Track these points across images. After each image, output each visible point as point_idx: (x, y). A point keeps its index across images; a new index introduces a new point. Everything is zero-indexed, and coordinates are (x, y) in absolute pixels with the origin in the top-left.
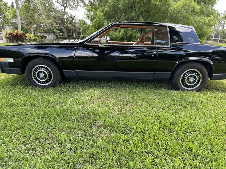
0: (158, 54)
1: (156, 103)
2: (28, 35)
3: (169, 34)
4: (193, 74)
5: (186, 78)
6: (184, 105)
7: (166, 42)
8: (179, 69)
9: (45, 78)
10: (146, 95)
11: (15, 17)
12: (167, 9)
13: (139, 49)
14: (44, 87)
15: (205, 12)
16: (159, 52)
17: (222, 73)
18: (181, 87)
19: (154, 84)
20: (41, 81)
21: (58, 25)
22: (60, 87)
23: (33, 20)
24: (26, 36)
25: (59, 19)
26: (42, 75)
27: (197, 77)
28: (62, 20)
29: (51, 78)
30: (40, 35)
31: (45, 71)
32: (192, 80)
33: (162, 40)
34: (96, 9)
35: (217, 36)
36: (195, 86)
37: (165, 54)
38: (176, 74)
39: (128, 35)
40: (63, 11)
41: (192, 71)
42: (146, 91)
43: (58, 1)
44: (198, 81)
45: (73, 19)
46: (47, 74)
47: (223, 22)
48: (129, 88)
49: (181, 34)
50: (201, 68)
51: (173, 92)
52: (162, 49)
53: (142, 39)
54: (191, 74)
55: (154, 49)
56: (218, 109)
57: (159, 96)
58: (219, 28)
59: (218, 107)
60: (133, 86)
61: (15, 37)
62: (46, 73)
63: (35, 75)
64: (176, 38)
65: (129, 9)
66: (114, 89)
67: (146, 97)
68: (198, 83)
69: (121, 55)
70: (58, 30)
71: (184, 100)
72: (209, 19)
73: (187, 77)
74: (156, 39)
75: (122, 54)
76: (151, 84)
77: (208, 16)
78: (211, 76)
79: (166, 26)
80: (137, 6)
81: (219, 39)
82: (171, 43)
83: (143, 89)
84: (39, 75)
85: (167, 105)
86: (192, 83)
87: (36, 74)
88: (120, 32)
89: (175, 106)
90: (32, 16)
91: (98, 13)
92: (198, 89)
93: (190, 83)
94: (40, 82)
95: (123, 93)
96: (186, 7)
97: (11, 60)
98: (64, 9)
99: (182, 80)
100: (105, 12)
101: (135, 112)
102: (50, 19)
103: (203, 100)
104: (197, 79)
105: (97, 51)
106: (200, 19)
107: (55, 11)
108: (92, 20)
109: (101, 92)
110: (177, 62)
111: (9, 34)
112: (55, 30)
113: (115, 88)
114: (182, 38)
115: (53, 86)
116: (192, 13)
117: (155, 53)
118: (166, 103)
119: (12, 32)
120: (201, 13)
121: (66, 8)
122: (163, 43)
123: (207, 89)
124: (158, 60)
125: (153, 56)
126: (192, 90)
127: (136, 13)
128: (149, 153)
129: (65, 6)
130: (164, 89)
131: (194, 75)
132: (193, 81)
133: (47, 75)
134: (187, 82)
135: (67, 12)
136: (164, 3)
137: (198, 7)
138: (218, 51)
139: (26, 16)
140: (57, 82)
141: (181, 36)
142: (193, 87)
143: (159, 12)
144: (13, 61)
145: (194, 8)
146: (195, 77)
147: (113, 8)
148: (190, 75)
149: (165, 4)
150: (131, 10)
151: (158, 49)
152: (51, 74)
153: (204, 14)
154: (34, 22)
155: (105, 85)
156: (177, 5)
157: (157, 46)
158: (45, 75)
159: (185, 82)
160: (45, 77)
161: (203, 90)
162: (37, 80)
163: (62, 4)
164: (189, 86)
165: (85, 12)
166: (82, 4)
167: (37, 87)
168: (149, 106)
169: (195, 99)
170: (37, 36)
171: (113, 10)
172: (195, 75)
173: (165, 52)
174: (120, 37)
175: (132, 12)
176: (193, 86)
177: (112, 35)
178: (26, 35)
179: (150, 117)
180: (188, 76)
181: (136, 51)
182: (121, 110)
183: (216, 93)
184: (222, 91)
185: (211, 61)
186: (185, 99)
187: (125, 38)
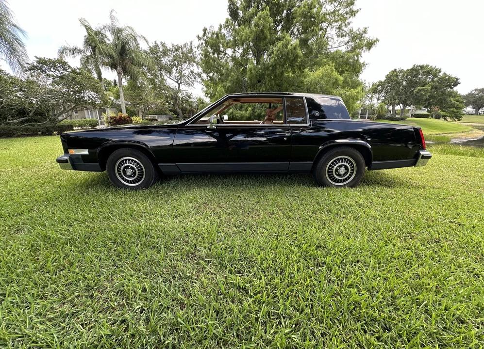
0: (293, 136)
1: (293, 209)
2: (134, 118)
3: (307, 108)
4: (343, 163)
5: (334, 169)
6: (335, 211)
7: (303, 120)
8: (324, 157)
9: (134, 176)
10: (279, 196)
11: (118, 97)
12: (302, 82)
13: (269, 130)
14: (132, 188)
15: (350, 83)
16: (294, 134)
17: (382, 160)
18: (328, 182)
19: (289, 179)
20: (128, 180)
21: (171, 106)
22: (156, 187)
23: (141, 100)
24: (131, 120)
25: (172, 98)
26: (129, 172)
27: (349, 167)
28: (176, 99)
29: (143, 175)
30: (149, 118)
31: (134, 166)
32: (342, 171)
33: (298, 118)
34: (216, 84)
35: (364, 112)
36: (346, 179)
37: (303, 136)
38: (319, 164)
39: (256, 114)
40: (177, 88)
41: (341, 159)
42: (278, 189)
43: (171, 77)
44: (351, 173)
45: (190, 98)
46: (136, 170)
47: (370, 96)
48: (254, 185)
49: (323, 108)
50: (354, 154)
51: (317, 191)
52: (299, 130)
53: (269, 116)
54: (341, 164)
55: (288, 130)
56: (387, 216)
57: (298, 197)
58: (366, 102)
59: (385, 212)
60: (260, 183)
61: (118, 121)
62: (135, 168)
63: (120, 171)
64: (317, 114)
65: (256, 83)
66: (232, 188)
67: (278, 200)
68: (351, 175)
69: (246, 139)
70: (171, 111)
71: (334, 202)
72: (357, 91)
73: (335, 167)
74: (291, 116)
75: (248, 137)
76: (286, 178)
77: (353, 87)
78: (369, 164)
79: (302, 98)
80: (267, 79)
81: (367, 115)
82: (310, 121)
83: (274, 186)
84: (125, 171)
85: (310, 212)
86: (342, 175)
87: (122, 170)
88: (246, 110)
89: (321, 213)
90: (139, 95)
91: (219, 88)
92: (351, 184)
93: (339, 175)
94: (128, 182)
95: (244, 194)
96: (326, 79)
97: (85, 152)
98: (177, 86)
99: (328, 172)
100: (226, 88)
101: (261, 227)
102: (161, 98)
103: (361, 201)
104: (350, 169)
105: (215, 134)
106: (345, 91)
107: (168, 88)
108: (211, 97)
109: (212, 194)
110: (320, 147)
111: (111, 118)
112: (167, 112)
113: (234, 186)
114: (325, 113)
115: (146, 186)
116: (333, 85)
117: (289, 134)
118: (308, 209)
119: (114, 115)
120: (345, 84)
121: (181, 84)
122: (299, 121)
123: (364, 182)
124: (293, 145)
125: (285, 139)
126: (343, 186)
127: (266, 87)
128: (282, 317)
129: (179, 82)
130: (304, 185)
131: (345, 164)
132: (343, 173)
133: (137, 172)
134: (336, 174)
135: (182, 90)
136: (298, 75)
137: (341, 78)
138: (370, 129)
139: (132, 96)
140: (152, 181)
141: (322, 111)
142: (343, 181)
143: (293, 85)
144: (88, 154)
145: (336, 80)
146: (346, 168)
147: (237, 82)
148: (339, 164)
149: (300, 76)
150: (259, 84)
151: (293, 130)
152: (142, 169)
153: (348, 85)
154: (142, 103)
155: (220, 183)
156: (315, 75)
157: (291, 125)
158: (134, 171)
159: (333, 174)
160: (134, 173)
161: (359, 185)
162: (123, 179)
163: (176, 80)
164: (339, 180)
165: (203, 89)
166: (199, 80)
167: (123, 189)
168: (282, 215)
169: (348, 201)
170: (146, 119)
171: (236, 84)
172: (347, 165)
173: (303, 133)
174: (246, 117)
175: (261, 86)
176: (344, 179)
177: (237, 115)
178: (132, 118)
179: (284, 237)
180: (337, 165)
181: (266, 133)
182: (239, 224)
183: (378, 189)
184: (385, 185)
185: (368, 144)
186: (335, 200)
187: (252, 117)
